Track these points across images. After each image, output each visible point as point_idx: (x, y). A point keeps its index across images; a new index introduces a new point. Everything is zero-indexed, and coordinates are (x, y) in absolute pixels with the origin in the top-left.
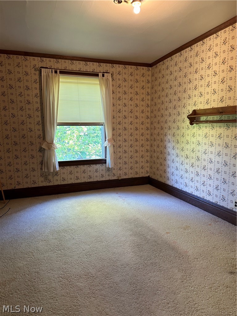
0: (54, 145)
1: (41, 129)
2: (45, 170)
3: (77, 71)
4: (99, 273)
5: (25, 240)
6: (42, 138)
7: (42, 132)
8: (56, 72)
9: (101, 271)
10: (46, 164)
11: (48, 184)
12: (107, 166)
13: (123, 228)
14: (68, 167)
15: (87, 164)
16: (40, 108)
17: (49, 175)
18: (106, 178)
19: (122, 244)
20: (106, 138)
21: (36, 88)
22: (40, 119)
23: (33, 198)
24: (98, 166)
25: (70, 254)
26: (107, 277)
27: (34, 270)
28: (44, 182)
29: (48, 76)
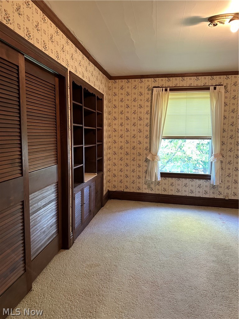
0: (158, 157)
1: (148, 142)
2: (148, 178)
3: (187, 87)
4: (165, 285)
5: (117, 237)
6: (148, 150)
7: (149, 144)
8: (166, 90)
9: (167, 284)
10: (149, 174)
11: (150, 192)
12: (212, 183)
13: (208, 252)
14: (170, 179)
15: (190, 178)
16: (149, 124)
17: (152, 183)
18: (210, 195)
19: (199, 267)
20: (212, 153)
21: (147, 106)
22: (148, 133)
23: (137, 202)
24: (202, 182)
25: (147, 259)
26: (170, 292)
27: (115, 263)
28: (147, 190)
29: (158, 94)
